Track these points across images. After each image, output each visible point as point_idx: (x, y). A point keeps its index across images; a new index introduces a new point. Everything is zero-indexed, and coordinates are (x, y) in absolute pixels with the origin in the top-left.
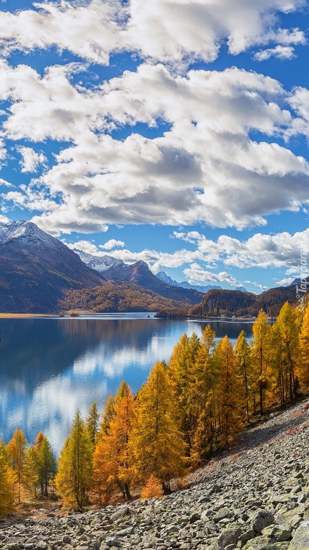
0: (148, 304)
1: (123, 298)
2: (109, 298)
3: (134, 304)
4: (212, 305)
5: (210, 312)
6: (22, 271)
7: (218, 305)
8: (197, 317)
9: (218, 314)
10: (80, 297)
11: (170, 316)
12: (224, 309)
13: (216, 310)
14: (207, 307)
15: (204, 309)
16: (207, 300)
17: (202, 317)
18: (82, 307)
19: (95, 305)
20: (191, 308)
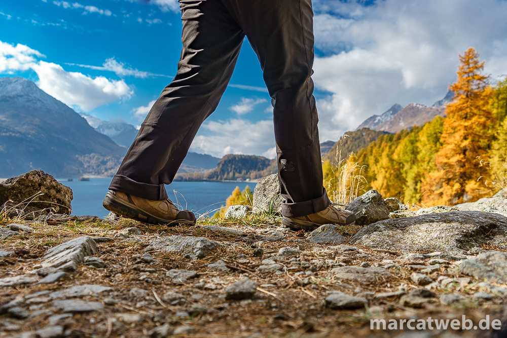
4: (228, 169)
5: (225, 176)
6: (20, 133)
7: (235, 169)
8: (213, 181)
9: (234, 178)
10: (89, 162)
11: (186, 180)
12: (240, 173)
13: (231, 174)
14: (223, 171)
15: (220, 173)
16: (223, 165)
17: (218, 181)
18: (92, 172)
19: (106, 170)
20: (206, 172)
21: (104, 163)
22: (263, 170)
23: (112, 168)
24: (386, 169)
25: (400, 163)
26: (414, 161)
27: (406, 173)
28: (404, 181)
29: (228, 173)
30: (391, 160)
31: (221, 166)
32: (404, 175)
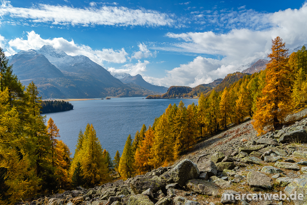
0: (143, 93)
1: (131, 91)
2: (124, 91)
3: (136, 93)
4: (172, 93)
5: (171, 96)
6: (82, 79)
7: (175, 93)
8: (165, 98)
9: (175, 97)
10: (110, 91)
11: (153, 98)
12: (178, 94)
13: (174, 95)
14: (170, 94)
15: (169, 95)
16: (170, 91)
17: (168, 98)
18: (112, 95)
19: (118, 94)
20: (162, 94)
21: (117, 91)
22: (188, 93)
23: (120, 93)
24: (243, 94)
25: (250, 91)
26: (257, 90)
27: (253, 95)
28: (252, 99)
29: (172, 95)
30: (245, 89)
31: (169, 91)
32: (252, 97)
